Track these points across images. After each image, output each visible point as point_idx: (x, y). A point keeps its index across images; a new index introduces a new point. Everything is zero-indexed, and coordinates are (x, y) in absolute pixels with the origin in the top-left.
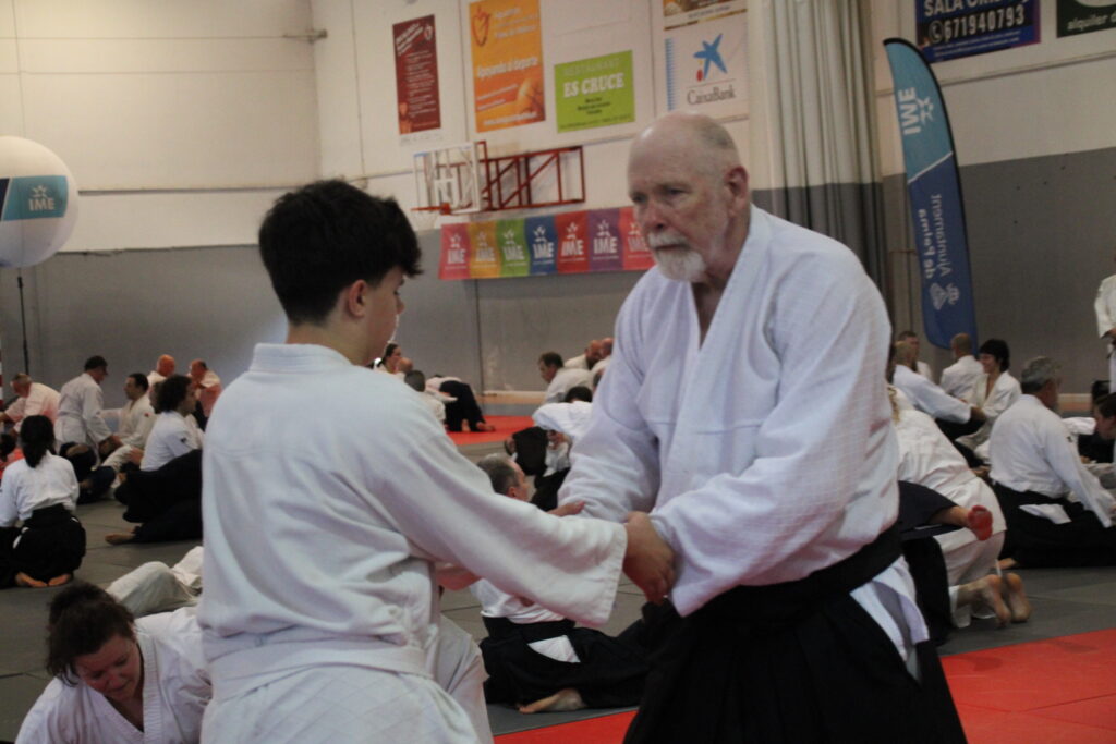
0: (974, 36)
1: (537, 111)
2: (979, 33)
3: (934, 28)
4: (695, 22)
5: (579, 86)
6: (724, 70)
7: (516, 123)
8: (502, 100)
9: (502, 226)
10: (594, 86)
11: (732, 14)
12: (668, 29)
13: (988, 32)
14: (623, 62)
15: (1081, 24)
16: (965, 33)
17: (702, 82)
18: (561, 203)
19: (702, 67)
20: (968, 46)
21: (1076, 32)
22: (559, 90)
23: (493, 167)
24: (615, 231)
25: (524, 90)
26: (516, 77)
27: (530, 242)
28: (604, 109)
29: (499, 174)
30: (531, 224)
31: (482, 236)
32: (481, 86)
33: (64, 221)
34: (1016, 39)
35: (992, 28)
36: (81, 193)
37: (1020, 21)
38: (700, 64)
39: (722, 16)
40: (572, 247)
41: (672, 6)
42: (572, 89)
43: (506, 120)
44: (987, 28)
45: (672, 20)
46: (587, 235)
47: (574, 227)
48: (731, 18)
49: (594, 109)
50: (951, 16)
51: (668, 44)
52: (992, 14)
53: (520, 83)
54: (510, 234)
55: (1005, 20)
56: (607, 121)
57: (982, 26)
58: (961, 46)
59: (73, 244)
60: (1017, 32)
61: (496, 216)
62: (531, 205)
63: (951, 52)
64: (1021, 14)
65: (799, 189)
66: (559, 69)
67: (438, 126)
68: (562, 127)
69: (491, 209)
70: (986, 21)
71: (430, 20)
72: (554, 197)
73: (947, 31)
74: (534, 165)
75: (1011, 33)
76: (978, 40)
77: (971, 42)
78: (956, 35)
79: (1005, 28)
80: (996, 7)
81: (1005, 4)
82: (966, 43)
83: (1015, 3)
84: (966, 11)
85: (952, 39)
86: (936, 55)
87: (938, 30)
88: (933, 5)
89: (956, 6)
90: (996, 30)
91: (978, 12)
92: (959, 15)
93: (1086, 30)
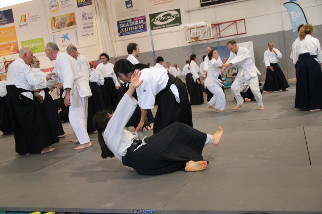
1: (16, 51)
3: (122, 30)
4: (61, 31)
5: (29, 45)
6: (69, 39)
7: (10, 54)
8: (6, 50)
10: (33, 45)
11: (70, 29)
12: (53, 33)
14: (41, 40)
15: (156, 28)
16: (130, 30)
17: (63, 42)
19: (63, 40)
21: (155, 29)
22: (22, 46)
28: (36, 50)
34: (142, 31)
35: (136, 29)
37: (142, 28)
38: (63, 39)
39: (68, 30)
41: (54, 28)
43: (7, 54)
45: (54, 31)
48: (70, 30)
50: (126, 27)
51: (53, 36)
52: (136, 27)
53: (11, 46)
55: (139, 28)
56: (38, 52)
57: (134, 29)
58: (129, 33)
60: (142, 30)
63: (127, 34)
64: (142, 26)
66: (22, 42)
70: (135, 28)
73: (126, 30)
75: (140, 30)
76: (133, 31)
77: (132, 32)
78: (128, 30)
79: (139, 29)
80: (136, 25)
81: (139, 25)
82: (130, 32)
83: (141, 25)
84: (130, 26)
85: (127, 31)
86: (123, 34)
87: (123, 30)
88: (122, 25)
89: (127, 25)
90: (137, 29)
91: (132, 26)
92: (128, 27)
93: (157, 29)
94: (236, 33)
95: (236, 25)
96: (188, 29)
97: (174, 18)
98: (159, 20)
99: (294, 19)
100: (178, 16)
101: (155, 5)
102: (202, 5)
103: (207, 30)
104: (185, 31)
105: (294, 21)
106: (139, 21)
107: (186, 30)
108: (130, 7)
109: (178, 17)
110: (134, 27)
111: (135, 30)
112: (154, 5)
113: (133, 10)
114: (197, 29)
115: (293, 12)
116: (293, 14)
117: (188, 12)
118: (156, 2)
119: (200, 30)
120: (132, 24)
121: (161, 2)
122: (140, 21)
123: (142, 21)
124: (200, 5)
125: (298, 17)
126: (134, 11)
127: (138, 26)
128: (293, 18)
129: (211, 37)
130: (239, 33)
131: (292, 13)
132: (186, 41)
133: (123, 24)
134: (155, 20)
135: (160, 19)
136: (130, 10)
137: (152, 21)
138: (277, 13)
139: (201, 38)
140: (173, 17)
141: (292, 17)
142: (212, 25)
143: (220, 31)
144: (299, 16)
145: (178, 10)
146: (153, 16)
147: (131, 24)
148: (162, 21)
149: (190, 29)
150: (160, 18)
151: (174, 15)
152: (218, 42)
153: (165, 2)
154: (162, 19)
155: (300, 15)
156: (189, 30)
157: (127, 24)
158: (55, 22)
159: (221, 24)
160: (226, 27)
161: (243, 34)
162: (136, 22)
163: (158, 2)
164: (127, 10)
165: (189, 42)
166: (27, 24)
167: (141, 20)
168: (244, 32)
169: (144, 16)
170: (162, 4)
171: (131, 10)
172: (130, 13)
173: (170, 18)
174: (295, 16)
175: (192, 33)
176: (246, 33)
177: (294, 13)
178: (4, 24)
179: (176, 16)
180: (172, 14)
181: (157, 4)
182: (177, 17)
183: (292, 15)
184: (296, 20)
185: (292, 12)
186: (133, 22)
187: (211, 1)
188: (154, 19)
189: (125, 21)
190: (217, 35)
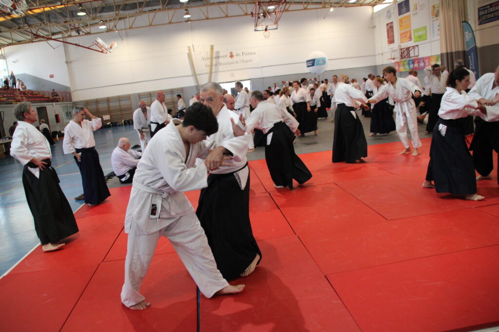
1: (410, 39)
2: (490, 18)
4: (437, 20)
5: (418, 33)
7: (407, 41)
8: (405, 37)
9: (404, 61)
10: (420, 33)
12: (433, 21)
13: (492, 18)
14: (425, 28)
16: (487, 18)
17: (439, 31)
18: (414, 56)
19: (439, 29)
22: (414, 35)
23: (403, 50)
24: (424, 62)
25: (408, 35)
26: (407, 32)
27: (409, 64)
28: (422, 38)
29: (404, 52)
30: (409, 61)
31: (401, 63)
32: (401, 35)
33: (326, 65)
34: (497, 19)
36: (329, 60)
40: (416, 65)
41: (434, 16)
42: (416, 34)
43: (405, 41)
45: (433, 19)
46: (419, 63)
47: (416, 61)
49: (420, 38)
50: (485, 15)
51: (433, 24)
54: (405, 63)
55: (495, 15)
56: (423, 40)
59: (327, 69)
60: (497, 17)
61: (404, 60)
62: (410, 57)
63: (485, 22)
65: (450, 53)
66: (414, 30)
67: (394, 42)
68: (415, 42)
69: (402, 58)
70: (491, 15)
71: (392, 23)
72: (413, 55)
74: (410, 49)
77: (489, 20)
80: (493, 12)
83: (497, 11)
84: (488, 14)
86: (482, 23)
87: (483, 18)
106: (496, 7)
133: (482, 11)
147: (489, 11)
157: (486, 10)
158: (434, 10)
162: (493, 8)
166: (417, 13)
178: (405, 13)
186: (490, 8)
189: (484, 8)
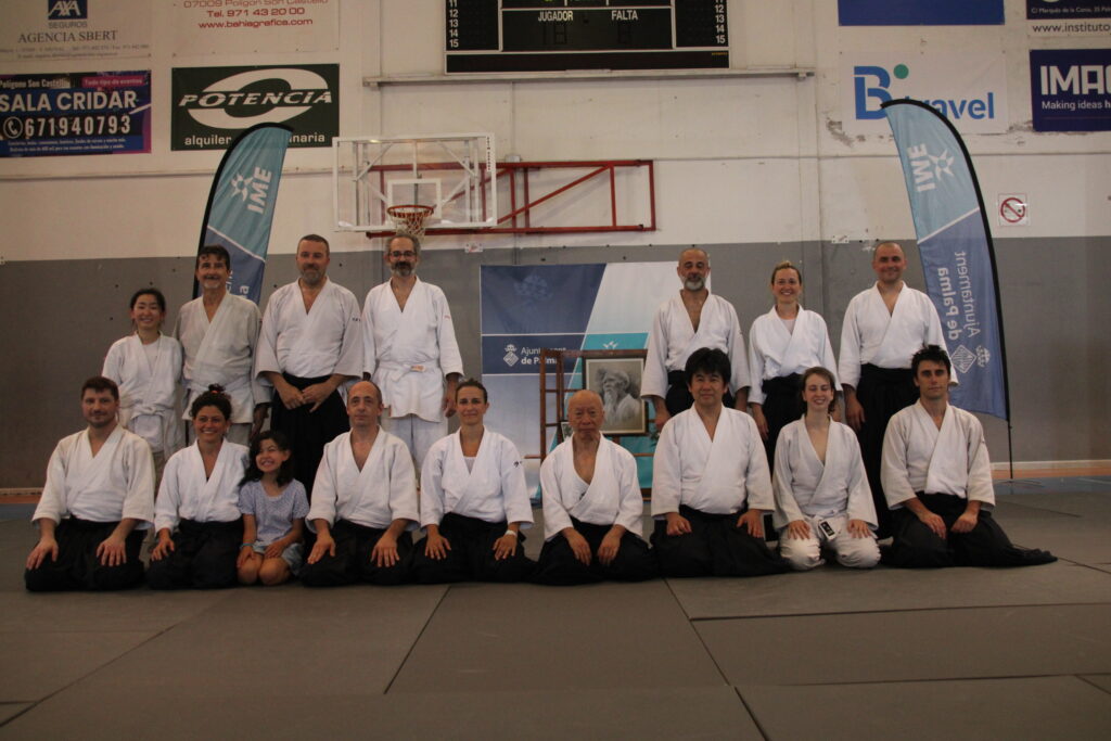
0: (64, 138)
2: (71, 136)
3: (11, 124)
13: (85, 135)
15: (200, 141)
16: (52, 133)
20: (56, 146)
21: (195, 147)
34: (121, 146)
35: (89, 132)
37: (126, 131)
44: (83, 131)
50: (35, 116)
52: (89, 119)
55: (106, 126)
57: (77, 130)
58: (46, 145)
60: (123, 140)
63: (32, 150)
64: (127, 124)
70: (82, 125)
73: (29, 130)
75: (115, 140)
76: (71, 142)
77: (61, 142)
78: (41, 134)
79: (106, 134)
80: (95, 114)
81: (107, 112)
82: (56, 143)
83: (119, 113)
84: (56, 114)
85: (35, 137)
86: (12, 150)
87: (16, 126)
88: (11, 102)
89: (40, 106)
90: (95, 135)
91: (71, 115)
92: (45, 114)
93: (206, 147)
94: (610, 224)
95: (609, 184)
96: (373, 169)
97: (301, 104)
98: (224, 106)
99: (925, 183)
100: (328, 99)
101: (211, 25)
102: (454, 64)
103: (472, 188)
104: (359, 172)
105: (925, 193)
106: (109, 97)
107: (361, 174)
108: (73, 15)
109: (322, 102)
110: (77, 120)
111: (83, 135)
112: (203, 26)
113: (85, 30)
114: (421, 172)
115: (920, 150)
116: (922, 159)
117: (381, 84)
118: (218, 14)
119: (435, 180)
120: (71, 101)
121: (242, 18)
122: (115, 94)
123: (130, 98)
124: (441, 64)
125: (943, 174)
126: (92, 36)
127: (102, 119)
128: (918, 176)
129: (484, 220)
130: (619, 223)
131: (915, 153)
132: (358, 224)
133: (18, 97)
134: (203, 102)
135: (228, 99)
136: (68, 31)
137: (183, 103)
138: (799, 158)
139: (439, 221)
140: (299, 99)
141: (916, 172)
142: (499, 166)
143: (531, 201)
144: (947, 170)
145: (330, 73)
146: (190, 81)
147: (65, 101)
148: (237, 110)
149: (381, 169)
150: (227, 94)
151: (305, 92)
152: (516, 252)
153: (267, 23)
154: (241, 100)
155: (950, 167)
156: (377, 174)
157: (44, 97)
159: (538, 166)
160: (561, 186)
161: (640, 229)
162: (96, 95)
163: (231, 13)
164: (55, 26)
165: (370, 235)
167: (121, 90)
168: (647, 224)
169: (146, 76)
170: (251, 28)
171: (76, 31)
172: (68, 46)
173: (282, 104)
174: (931, 168)
175: (394, 186)
176: (653, 228)
177: (924, 152)
179: (314, 97)
180: (293, 88)
181: (220, 25)
182: (316, 101)
183: (914, 164)
184: (932, 186)
185: (916, 148)
186: (76, 95)
187: (499, 51)
188: (195, 97)
189: (36, 84)
190: (513, 217)
